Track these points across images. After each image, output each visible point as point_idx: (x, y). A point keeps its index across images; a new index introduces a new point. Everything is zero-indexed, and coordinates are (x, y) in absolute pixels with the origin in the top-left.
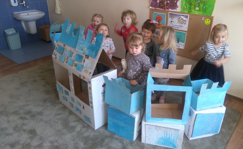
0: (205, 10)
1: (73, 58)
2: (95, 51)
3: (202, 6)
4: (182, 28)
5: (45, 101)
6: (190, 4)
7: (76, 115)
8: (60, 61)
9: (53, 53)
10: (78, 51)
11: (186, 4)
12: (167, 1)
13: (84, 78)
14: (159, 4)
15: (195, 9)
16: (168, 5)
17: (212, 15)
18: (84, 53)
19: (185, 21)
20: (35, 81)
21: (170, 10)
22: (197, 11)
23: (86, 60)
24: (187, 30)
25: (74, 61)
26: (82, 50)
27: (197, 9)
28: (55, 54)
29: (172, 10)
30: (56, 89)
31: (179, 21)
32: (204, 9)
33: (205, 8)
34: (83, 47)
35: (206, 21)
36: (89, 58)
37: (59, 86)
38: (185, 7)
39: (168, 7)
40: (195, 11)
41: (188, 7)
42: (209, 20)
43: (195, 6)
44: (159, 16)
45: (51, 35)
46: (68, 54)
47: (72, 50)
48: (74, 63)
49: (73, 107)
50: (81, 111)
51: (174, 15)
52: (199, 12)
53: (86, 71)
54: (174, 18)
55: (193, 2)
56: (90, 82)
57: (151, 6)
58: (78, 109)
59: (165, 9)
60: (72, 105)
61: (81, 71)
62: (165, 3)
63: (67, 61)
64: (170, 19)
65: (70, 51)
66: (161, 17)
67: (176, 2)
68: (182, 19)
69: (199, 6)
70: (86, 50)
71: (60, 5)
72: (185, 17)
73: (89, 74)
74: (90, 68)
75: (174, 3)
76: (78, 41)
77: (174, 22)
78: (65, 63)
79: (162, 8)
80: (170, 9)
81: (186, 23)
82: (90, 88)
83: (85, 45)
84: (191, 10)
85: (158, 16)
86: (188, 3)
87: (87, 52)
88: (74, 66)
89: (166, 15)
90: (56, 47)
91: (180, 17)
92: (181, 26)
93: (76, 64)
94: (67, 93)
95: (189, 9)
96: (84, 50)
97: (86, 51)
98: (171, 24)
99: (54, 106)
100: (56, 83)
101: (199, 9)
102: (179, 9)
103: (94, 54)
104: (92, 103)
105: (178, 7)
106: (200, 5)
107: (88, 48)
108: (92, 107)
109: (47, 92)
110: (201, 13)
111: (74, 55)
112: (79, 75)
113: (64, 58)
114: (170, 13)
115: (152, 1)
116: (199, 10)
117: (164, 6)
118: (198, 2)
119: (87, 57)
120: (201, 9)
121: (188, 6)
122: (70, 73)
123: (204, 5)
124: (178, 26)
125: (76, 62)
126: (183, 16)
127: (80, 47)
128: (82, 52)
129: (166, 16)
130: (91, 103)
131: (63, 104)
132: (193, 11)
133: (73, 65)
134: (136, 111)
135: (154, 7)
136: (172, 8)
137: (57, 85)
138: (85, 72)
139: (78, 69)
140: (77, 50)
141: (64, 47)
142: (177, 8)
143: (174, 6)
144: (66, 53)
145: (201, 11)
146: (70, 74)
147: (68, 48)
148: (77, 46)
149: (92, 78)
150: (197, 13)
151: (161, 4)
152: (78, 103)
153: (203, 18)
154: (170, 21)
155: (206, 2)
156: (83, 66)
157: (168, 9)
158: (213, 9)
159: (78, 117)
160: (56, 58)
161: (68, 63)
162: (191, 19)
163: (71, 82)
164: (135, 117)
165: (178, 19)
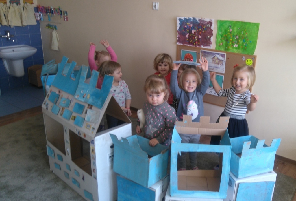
0: (245, 48)
1: (70, 109)
2: (101, 99)
3: (241, 42)
4: (218, 69)
5: (29, 170)
6: (227, 40)
7: (73, 190)
8: (53, 113)
9: (44, 103)
10: (78, 98)
11: (222, 40)
12: (198, 36)
13: (85, 136)
14: (188, 39)
15: (233, 45)
16: (199, 41)
17: (255, 54)
18: (86, 102)
19: (221, 61)
20: (17, 142)
21: (202, 47)
22: (236, 48)
23: (89, 111)
24: (224, 72)
25: (72, 113)
26: (84, 97)
27: (235, 47)
28: (46, 104)
29: (205, 47)
30: (46, 153)
31: (214, 60)
32: (244, 46)
33: (246, 45)
34: (85, 94)
35: (248, 61)
36: (93, 108)
37: (50, 148)
38: (221, 44)
39: (199, 43)
40: (233, 49)
41: (224, 44)
42: (251, 60)
43: (233, 43)
44: (189, 54)
45: (42, 78)
46: (64, 103)
47: (70, 97)
48: (71, 115)
49: (69, 178)
50: (79, 184)
51: (207, 54)
52: (239, 50)
53: (88, 126)
54: (208, 57)
55: (230, 38)
56: (93, 142)
57: (178, 42)
58: (75, 181)
59: (195, 45)
60: (67, 176)
61: (80, 127)
62: (196, 38)
63: (62, 113)
65: (68, 98)
66: (192, 56)
67: (209, 37)
68: (217, 58)
69: (238, 43)
70: (90, 98)
71: (58, 39)
72: (221, 56)
73: (92, 130)
74: (93, 122)
75: (207, 39)
76: (79, 86)
78: (59, 115)
79: (192, 44)
80: (202, 45)
81: (222, 64)
82: (93, 150)
83: (88, 90)
84: (228, 47)
85: (187, 54)
86: (224, 39)
87: (90, 101)
88: (72, 119)
89: (197, 53)
90: (49, 95)
91: (215, 56)
92: (216, 67)
93: (74, 117)
94: (61, 159)
95: (226, 46)
96: (87, 98)
99: (43, 177)
100: (46, 144)
101: (238, 46)
102: (213, 46)
103: (99, 103)
104: (95, 171)
105: (212, 43)
106: (239, 41)
107: (92, 95)
108: (95, 178)
109: (33, 157)
110: (241, 51)
111: (72, 104)
112: (79, 133)
113: (58, 109)
114: (202, 51)
115: (179, 36)
116: (238, 48)
117: (195, 42)
118: (236, 38)
119: (90, 107)
120: (241, 47)
121: (224, 42)
122: (66, 129)
123: (244, 41)
124: (213, 67)
125: (74, 114)
126: (219, 54)
127: (81, 94)
128: (83, 100)
129: (197, 55)
130: (93, 171)
131: (55, 175)
132: (230, 48)
133: (70, 118)
134: (158, 182)
135: (182, 43)
136: (205, 44)
137: (47, 147)
139: (77, 124)
140: (76, 97)
141: (59, 94)
142: (211, 45)
143: (207, 42)
144: (62, 102)
145: (241, 48)
146: (66, 131)
147: (64, 95)
148: (78, 92)
149: (96, 136)
150: (235, 51)
151: (191, 40)
152: (76, 172)
153: (243, 58)
155: (247, 38)
156: (85, 119)
157: (199, 45)
158: (255, 47)
159: (75, 192)
160: (47, 109)
161: (63, 116)
162: (228, 58)
163: (67, 142)
164: (155, 191)
165: (213, 58)
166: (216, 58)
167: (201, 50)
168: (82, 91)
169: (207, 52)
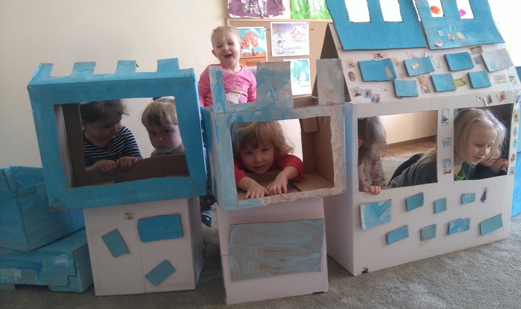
4: (300, 50)
10: (443, 47)
11: (299, 2)
19: (303, 35)
21: (271, 17)
24: (308, 53)
26: (452, 40)
29: (276, 17)
31: (294, 37)
38: (298, 8)
39: (265, 11)
41: (303, 8)
46: (418, 68)
47: (418, 53)
51: (283, 27)
54: (284, 32)
57: (230, 13)
59: (260, 16)
61: (490, 86)
62: (259, 2)
64: (275, 38)
68: (298, 31)
70: (466, 37)
72: (303, 27)
73: (511, 81)
75: (277, 2)
76: (425, 27)
77: (284, 41)
80: (271, 14)
81: (305, 40)
82: (517, 116)
83: (450, 28)
84: (310, 12)
87: (472, 40)
89: (265, 29)
91: (296, 29)
92: (298, 48)
95: (306, 12)
96: (459, 40)
97: (464, 38)
98: (278, 48)
101: (321, 8)
102: (286, 14)
105: (284, 10)
114: (273, 24)
119: (475, 50)
124: (294, 48)
126: (299, 25)
127: (442, 37)
128: (457, 45)
136: (275, 12)
138: (499, 83)
140: (438, 45)
141: (381, 59)
142: (283, 12)
143: (277, 8)
146: (444, 120)
154: (277, 42)
157: (267, 16)
161: (436, 89)
162: (312, 29)
163: (446, 143)
165: (292, 33)
166: (296, 31)
167: (271, 23)
168: (439, 32)
169: (282, 24)
